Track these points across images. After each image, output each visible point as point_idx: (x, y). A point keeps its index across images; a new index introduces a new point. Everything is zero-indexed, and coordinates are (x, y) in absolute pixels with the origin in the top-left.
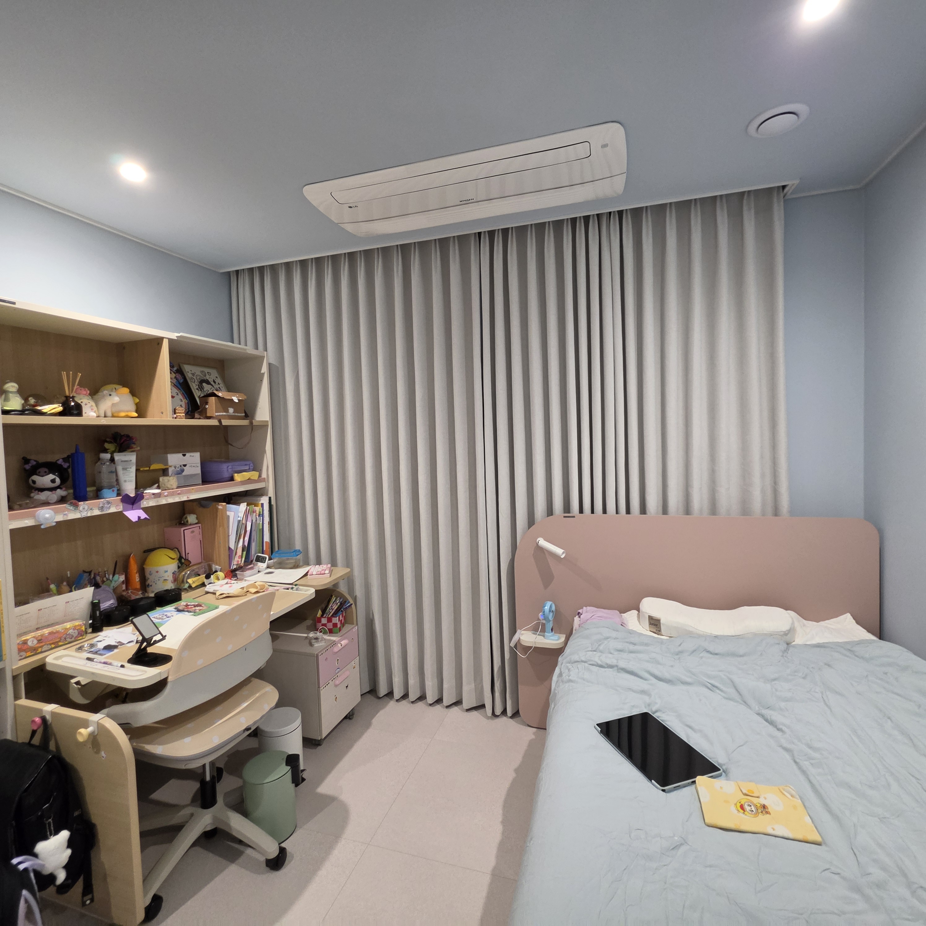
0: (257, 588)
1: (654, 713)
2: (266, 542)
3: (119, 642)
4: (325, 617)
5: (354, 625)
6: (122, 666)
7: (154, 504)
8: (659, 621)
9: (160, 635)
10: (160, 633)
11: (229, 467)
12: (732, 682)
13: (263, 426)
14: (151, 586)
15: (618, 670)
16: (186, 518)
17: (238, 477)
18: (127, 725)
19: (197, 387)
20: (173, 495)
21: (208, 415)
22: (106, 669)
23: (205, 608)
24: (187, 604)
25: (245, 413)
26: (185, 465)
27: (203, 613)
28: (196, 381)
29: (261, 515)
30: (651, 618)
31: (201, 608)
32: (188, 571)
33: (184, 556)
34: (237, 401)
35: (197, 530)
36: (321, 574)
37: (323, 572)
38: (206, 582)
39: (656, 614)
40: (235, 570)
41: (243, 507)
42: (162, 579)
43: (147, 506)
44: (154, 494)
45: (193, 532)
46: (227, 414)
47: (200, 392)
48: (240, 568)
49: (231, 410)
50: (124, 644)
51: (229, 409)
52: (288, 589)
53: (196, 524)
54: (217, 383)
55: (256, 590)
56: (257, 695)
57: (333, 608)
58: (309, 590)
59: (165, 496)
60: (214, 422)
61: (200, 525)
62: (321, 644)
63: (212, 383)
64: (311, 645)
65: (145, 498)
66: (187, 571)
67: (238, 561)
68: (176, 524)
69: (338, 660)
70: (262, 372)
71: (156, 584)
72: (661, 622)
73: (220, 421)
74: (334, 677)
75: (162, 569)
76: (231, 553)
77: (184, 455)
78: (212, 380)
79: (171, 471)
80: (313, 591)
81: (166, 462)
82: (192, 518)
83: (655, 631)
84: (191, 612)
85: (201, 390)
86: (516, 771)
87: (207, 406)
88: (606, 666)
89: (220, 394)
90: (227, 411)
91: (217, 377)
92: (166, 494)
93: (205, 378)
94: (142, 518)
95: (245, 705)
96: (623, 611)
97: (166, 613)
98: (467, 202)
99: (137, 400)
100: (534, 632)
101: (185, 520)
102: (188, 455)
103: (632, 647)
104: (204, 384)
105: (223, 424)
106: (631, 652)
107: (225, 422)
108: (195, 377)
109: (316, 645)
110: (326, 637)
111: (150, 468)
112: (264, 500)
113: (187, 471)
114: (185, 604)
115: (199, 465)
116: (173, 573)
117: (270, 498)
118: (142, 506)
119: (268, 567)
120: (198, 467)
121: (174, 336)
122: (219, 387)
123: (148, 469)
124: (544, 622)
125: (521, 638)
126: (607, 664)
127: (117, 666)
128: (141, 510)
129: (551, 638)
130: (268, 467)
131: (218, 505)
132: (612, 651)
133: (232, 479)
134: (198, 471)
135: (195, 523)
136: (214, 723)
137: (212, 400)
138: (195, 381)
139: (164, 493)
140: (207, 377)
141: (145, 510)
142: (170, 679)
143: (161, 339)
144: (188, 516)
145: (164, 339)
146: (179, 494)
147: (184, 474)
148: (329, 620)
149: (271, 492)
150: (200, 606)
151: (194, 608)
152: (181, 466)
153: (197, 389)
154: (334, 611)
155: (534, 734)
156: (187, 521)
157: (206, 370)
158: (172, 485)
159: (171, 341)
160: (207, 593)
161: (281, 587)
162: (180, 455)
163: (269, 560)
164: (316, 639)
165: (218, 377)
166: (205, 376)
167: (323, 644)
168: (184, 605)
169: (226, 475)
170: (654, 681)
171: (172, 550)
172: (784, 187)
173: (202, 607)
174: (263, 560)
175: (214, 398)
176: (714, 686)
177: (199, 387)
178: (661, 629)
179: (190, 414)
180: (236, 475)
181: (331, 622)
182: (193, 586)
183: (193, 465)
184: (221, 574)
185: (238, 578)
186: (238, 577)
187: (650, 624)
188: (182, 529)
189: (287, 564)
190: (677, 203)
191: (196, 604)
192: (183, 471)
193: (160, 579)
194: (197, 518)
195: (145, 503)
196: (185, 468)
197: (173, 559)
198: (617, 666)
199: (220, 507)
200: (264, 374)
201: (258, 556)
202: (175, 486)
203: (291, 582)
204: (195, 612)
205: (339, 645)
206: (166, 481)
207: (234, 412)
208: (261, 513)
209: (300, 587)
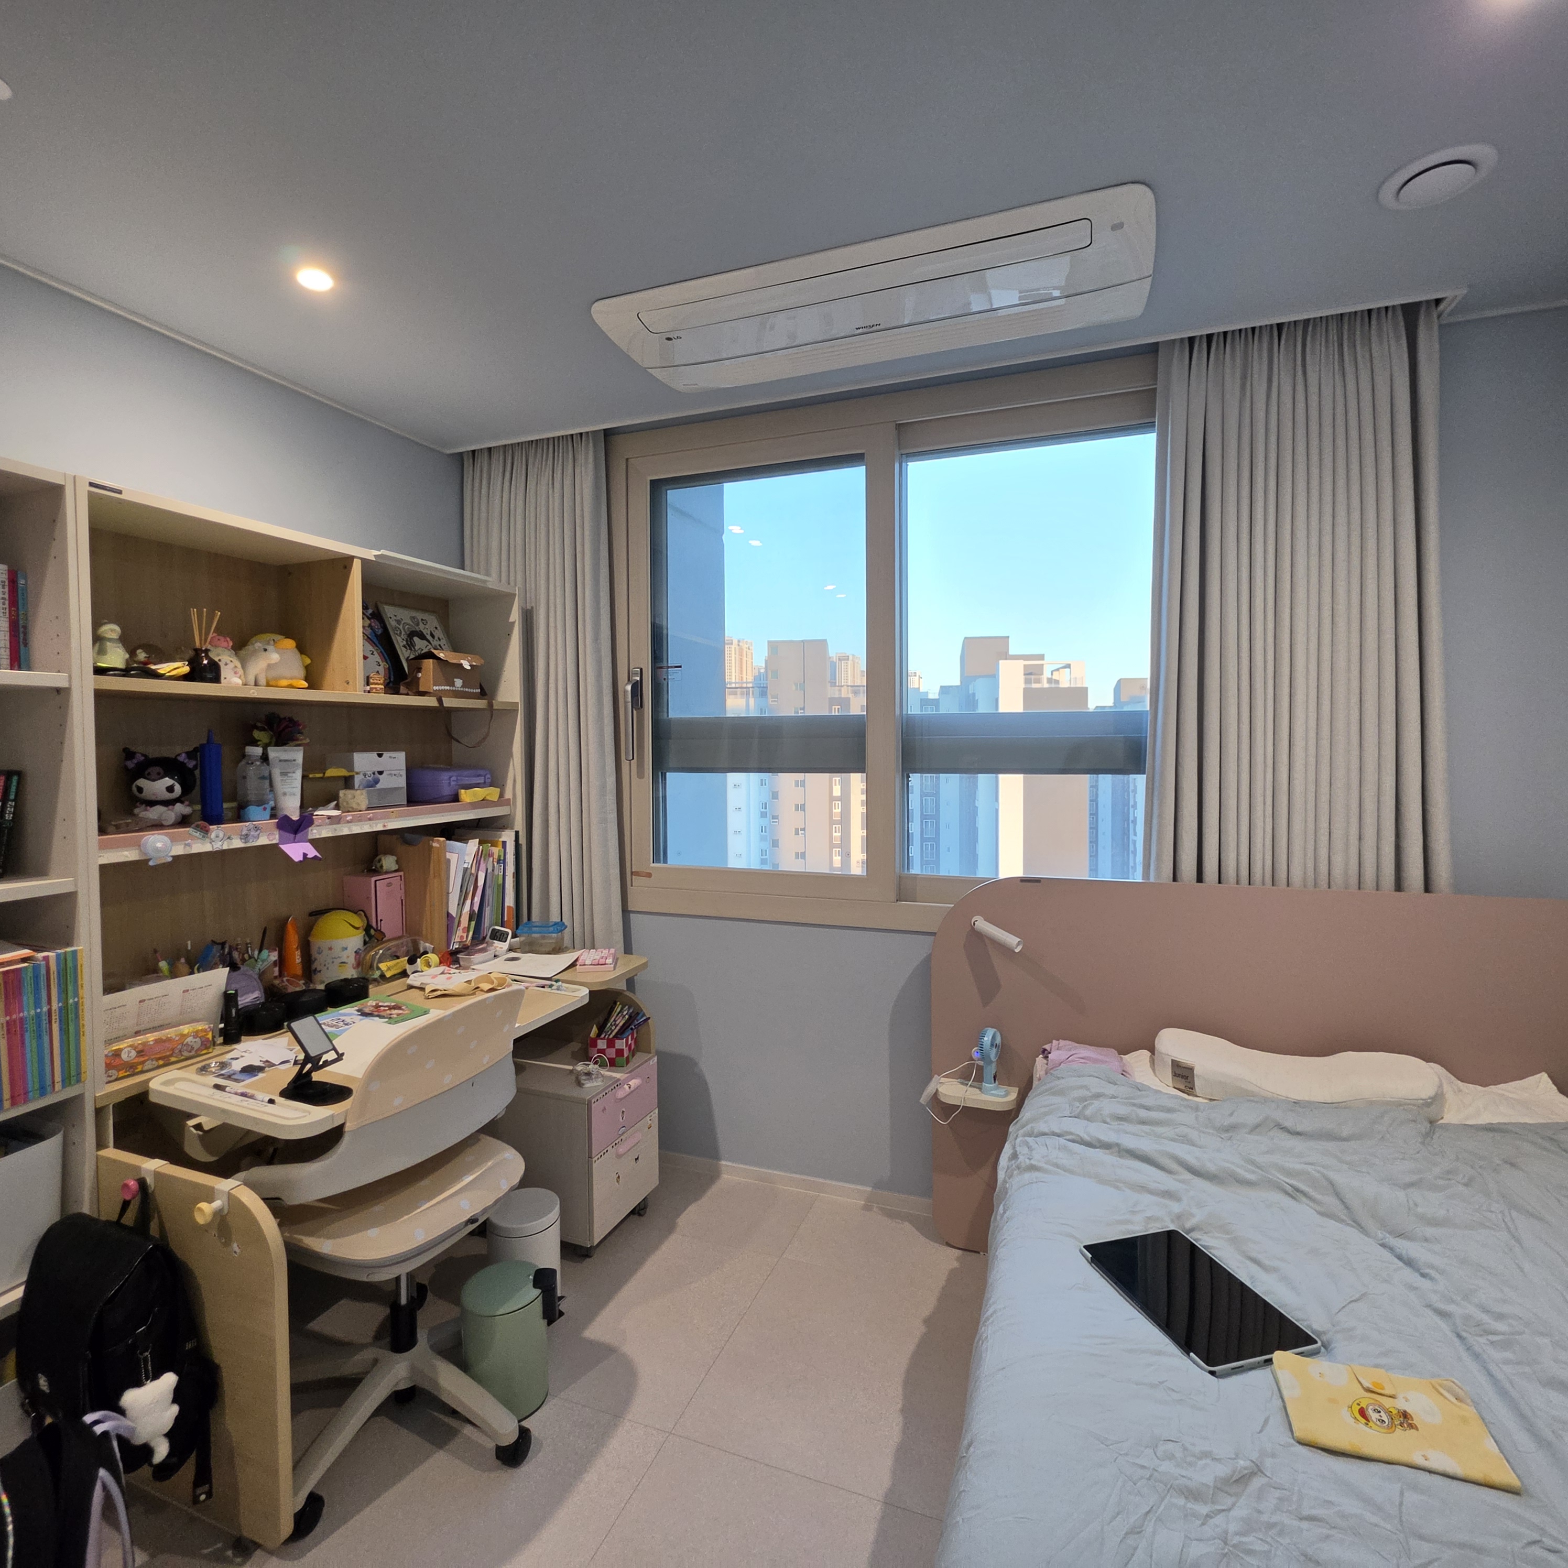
0: (492, 983)
1: (1188, 1232)
2: (508, 907)
3: (267, 1061)
4: (604, 1038)
5: (651, 1055)
6: (271, 1101)
7: (330, 835)
8: (1191, 1069)
9: (333, 1052)
10: (334, 1049)
11: (452, 779)
12: (1332, 1183)
13: (511, 711)
14: (320, 971)
15: (1119, 1152)
16: (380, 861)
17: (466, 796)
18: (276, 1201)
19: (405, 643)
20: (360, 821)
21: (421, 689)
22: (245, 1104)
23: (406, 1012)
24: (377, 1004)
25: (481, 688)
26: (381, 773)
27: (403, 1020)
28: (403, 633)
29: (502, 861)
30: (1176, 1064)
31: (400, 1012)
32: (381, 949)
33: (374, 925)
34: (469, 668)
35: (396, 881)
36: (598, 964)
37: (602, 961)
38: (409, 968)
39: (1185, 1058)
40: (457, 952)
41: (473, 846)
42: (337, 961)
43: (318, 837)
44: (329, 817)
45: (389, 885)
46: (451, 688)
47: (409, 651)
48: (465, 949)
49: (458, 683)
50: (274, 1065)
51: (455, 680)
52: (543, 987)
53: (396, 871)
54: (436, 638)
55: (491, 986)
56: (489, 1164)
57: (617, 1023)
58: (579, 990)
59: (348, 822)
60: (431, 702)
61: (402, 873)
62: (595, 1084)
63: (429, 637)
64: (579, 1084)
65: (316, 823)
66: (379, 950)
67: (462, 937)
68: (363, 871)
69: (623, 1112)
70: (511, 620)
71: (328, 969)
72: (1195, 1072)
73: (440, 701)
74: (617, 1142)
75: (338, 944)
76: (450, 922)
77: (380, 756)
78: (429, 633)
79: (358, 780)
80: (586, 991)
81: (350, 766)
82: (389, 862)
83: (1182, 1087)
84: (383, 1017)
85: (411, 649)
86: (927, 1321)
87: (420, 675)
88: (1098, 1145)
89: (442, 655)
90: (453, 685)
91: (436, 628)
92: (349, 818)
93: (417, 628)
94: (310, 856)
95: (471, 1178)
96: (1124, 1050)
97: (343, 1018)
98: (868, 330)
99: (308, 661)
100: (962, 1080)
101: (378, 865)
102: (386, 755)
103: (1143, 1113)
104: (416, 639)
105: (445, 705)
106: (1143, 1122)
107: (448, 702)
108: (401, 627)
109: (588, 1085)
110: (605, 1072)
111: (324, 773)
112: (508, 837)
113: (385, 782)
114: (374, 1004)
115: (404, 773)
116: (356, 952)
117: (517, 833)
118: (310, 837)
119: (510, 950)
120: (401, 776)
121: (371, 554)
122: (440, 645)
123: (321, 775)
124: (981, 1063)
125: (940, 1090)
126: (1099, 1141)
127: (262, 1101)
128: (308, 844)
129: (993, 1092)
130: (515, 781)
131: (433, 841)
132: (1108, 1120)
133: (456, 798)
134: (401, 782)
135: (393, 869)
136: (419, 1207)
137: (429, 664)
138: (401, 633)
139: (346, 816)
140: (421, 627)
141: (315, 843)
142: (347, 1128)
143: (351, 558)
144: (383, 858)
145: (355, 560)
146: (370, 819)
147: (378, 786)
148: (611, 1044)
149: (519, 823)
150: (400, 1008)
151: (388, 1012)
152: (374, 773)
153: (404, 646)
154: (618, 1028)
155: (958, 1259)
156: (382, 867)
157: (420, 616)
158: (358, 804)
159: (364, 561)
160: (411, 987)
161: (531, 982)
162: (374, 755)
163: (513, 937)
164: (588, 1074)
165: (439, 628)
166: (418, 625)
167: (600, 1083)
168: (373, 1006)
169: (447, 791)
170: (1187, 1176)
171: (356, 913)
172: (1438, 302)
173: (403, 1010)
174: (501, 937)
175: (431, 661)
176: (1297, 1190)
177: (407, 644)
178: (1194, 1085)
179: (392, 687)
180: (463, 791)
181: (614, 1047)
182: (388, 975)
183: (393, 772)
184: (433, 958)
185: (460, 966)
186: (462, 963)
187: (1175, 1075)
188: (373, 879)
189: (541, 945)
191: (393, 1004)
192: (377, 781)
193: (335, 960)
194: (397, 862)
195: (315, 832)
196: (380, 777)
197: (357, 928)
198: (1118, 1145)
199: (435, 845)
200: (514, 623)
201: (494, 930)
202: (364, 807)
203: (550, 976)
204: (390, 1018)
205: (626, 1087)
206: (350, 796)
207: (462, 687)
208: (502, 858)
209: (565, 985)
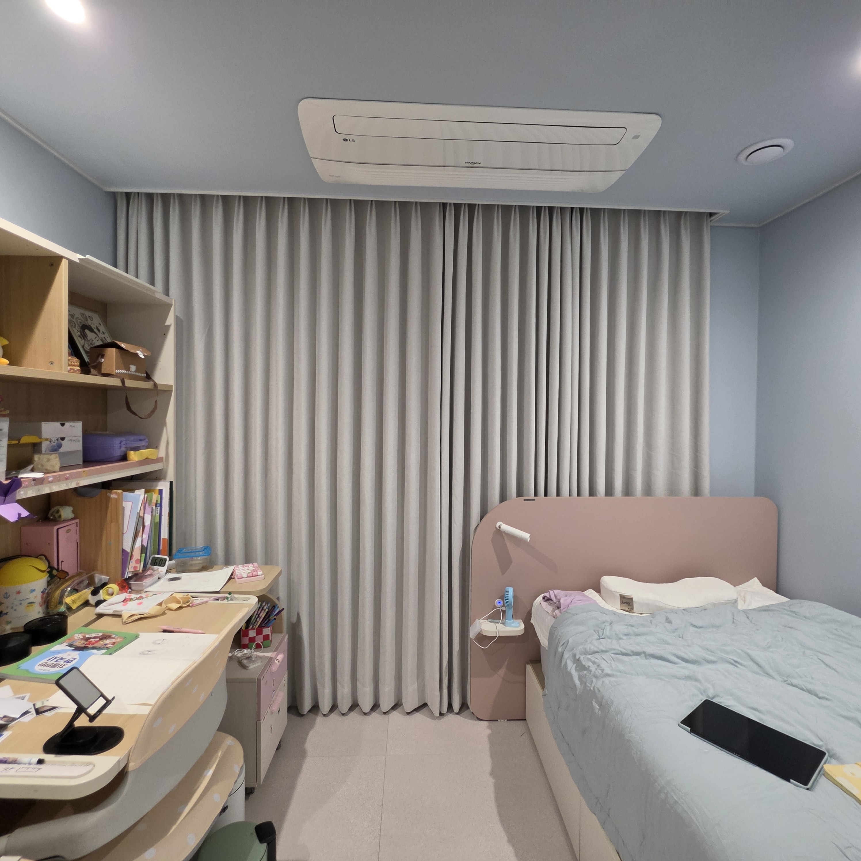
0: (178, 602)
2: (163, 539)
3: (5, 717)
4: (252, 629)
5: (283, 634)
6: (41, 762)
7: (34, 494)
8: (631, 599)
9: (101, 697)
11: (123, 443)
12: (748, 655)
13: (167, 391)
14: (6, 614)
15: (645, 656)
16: (58, 512)
17: (134, 456)
19: (79, 333)
20: (59, 481)
21: (103, 371)
22: (12, 772)
23: (118, 640)
24: (84, 637)
25: (147, 373)
26: (63, 439)
27: (121, 648)
28: (77, 326)
29: (160, 505)
30: (622, 597)
31: (113, 641)
32: (68, 586)
33: (55, 566)
34: (143, 357)
35: (73, 527)
36: (253, 576)
38: (93, 600)
39: (627, 593)
40: (130, 578)
41: (140, 494)
42: (25, 603)
43: (24, 497)
44: (34, 479)
45: (68, 531)
46: (128, 372)
48: (137, 576)
49: (133, 368)
50: (14, 719)
51: (130, 366)
52: (218, 600)
53: (72, 519)
55: (179, 605)
56: (220, 754)
57: (260, 615)
59: (50, 482)
60: (115, 382)
61: (77, 521)
62: (257, 665)
63: (96, 330)
64: (244, 667)
65: (23, 485)
67: (135, 567)
68: (38, 521)
69: (274, 680)
70: (167, 323)
71: (15, 610)
72: (634, 600)
73: (123, 382)
74: (271, 703)
75: (25, 588)
76: (126, 557)
77: (63, 425)
78: (96, 328)
79: (45, 446)
80: (254, 600)
81: (38, 432)
82: (66, 512)
84: (99, 649)
85: (84, 339)
87: (103, 360)
88: (631, 654)
89: (123, 345)
90: (128, 369)
91: (100, 324)
92: (50, 479)
93: (87, 323)
94: (23, 516)
95: (210, 773)
97: (59, 656)
98: (472, 165)
99: (6, 342)
100: (491, 620)
101: (57, 516)
102: (67, 424)
103: (630, 630)
104: (87, 331)
105: (126, 385)
106: (637, 635)
107: (129, 383)
108: (74, 320)
109: (252, 666)
110: (260, 654)
111: (19, 440)
112: (164, 486)
113: (66, 446)
114: (82, 637)
115: (81, 439)
116: (42, 592)
117: (171, 483)
118: (18, 497)
119: (168, 571)
120: (79, 441)
121: (76, 257)
123: (16, 442)
124: (504, 609)
126: (633, 652)
127: (30, 764)
128: (16, 504)
130: (168, 444)
131: (111, 493)
132: (621, 636)
133: (124, 458)
134: (78, 446)
135: (70, 518)
136: (180, 814)
137: (112, 352)
138: (75, 325)
139: (48, 478)
140: (89, 322)
141: (24, 503)
143: (60, 258)
144: (61, 510)
145: (64, 260)
146: (67, 479)
147: (61, 450)
148: (259, 632)
149: (171, 475)
150: (109, 637)
151: (101, 642)
152: (57, 440)
153: (79, 336)
154: (261, 619)
156: (60, 516)
157: (88, 313)
158: (53, 466)
159: (71, 263)
160: (100, 616)
161: (210, 597)
162: (58, 424)
163: (169, 560)
164: (249, 658)
166: (87, 320)
167: (259, 664)
168: (82, 639)
169: (118, 453)
170: (684, 664)
171: (37, 558)
172: (711, 214)
173: (114, 638)
174: (161, 563)
175: (114, 349)
176: (735, 661)
177: (81, 334)
178: (633, 607)
179: (85, 369)
180: (132, 453)
181: (262, 634)
182: (74, 607)
183: (73, 439)
184: (114, 587)
186: (133, 588)
187: (622, 602)
188: (56, 528)
189: (191, 565)
190: (630, 211)
191: (100, 634)
192: (60, 446)
193: (22, 602)
194: (73, 512)
195: (22, 494)
196: (62, 442)
197: (43, 571)
199: (113, 496)
200: (169, 327)
201: (154, 557)
202: (57, 468)
203: (218, 590)
204: (107, 648)
205: (276, 662)
206: (45, 460)
207: (135, 372)
208: (159, 502)
209: (236, 596)
